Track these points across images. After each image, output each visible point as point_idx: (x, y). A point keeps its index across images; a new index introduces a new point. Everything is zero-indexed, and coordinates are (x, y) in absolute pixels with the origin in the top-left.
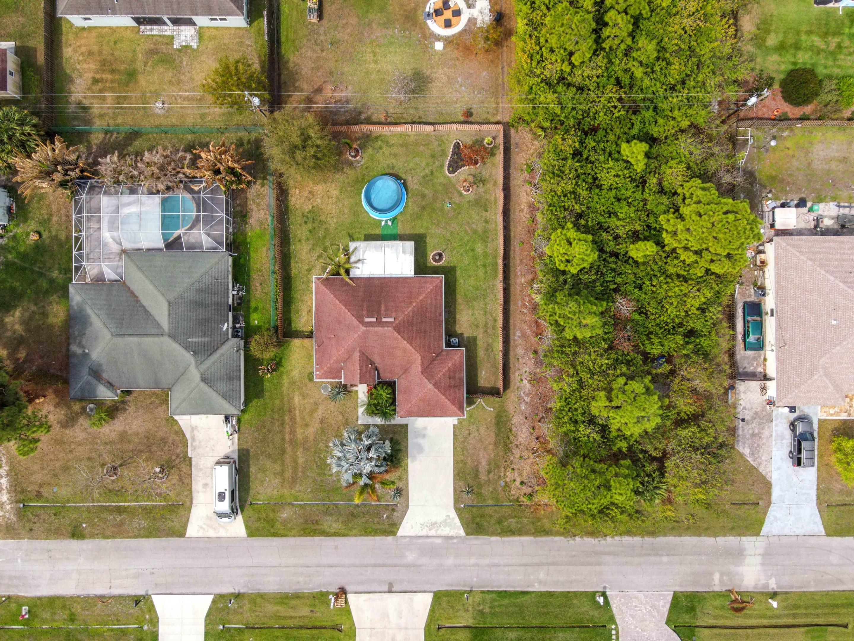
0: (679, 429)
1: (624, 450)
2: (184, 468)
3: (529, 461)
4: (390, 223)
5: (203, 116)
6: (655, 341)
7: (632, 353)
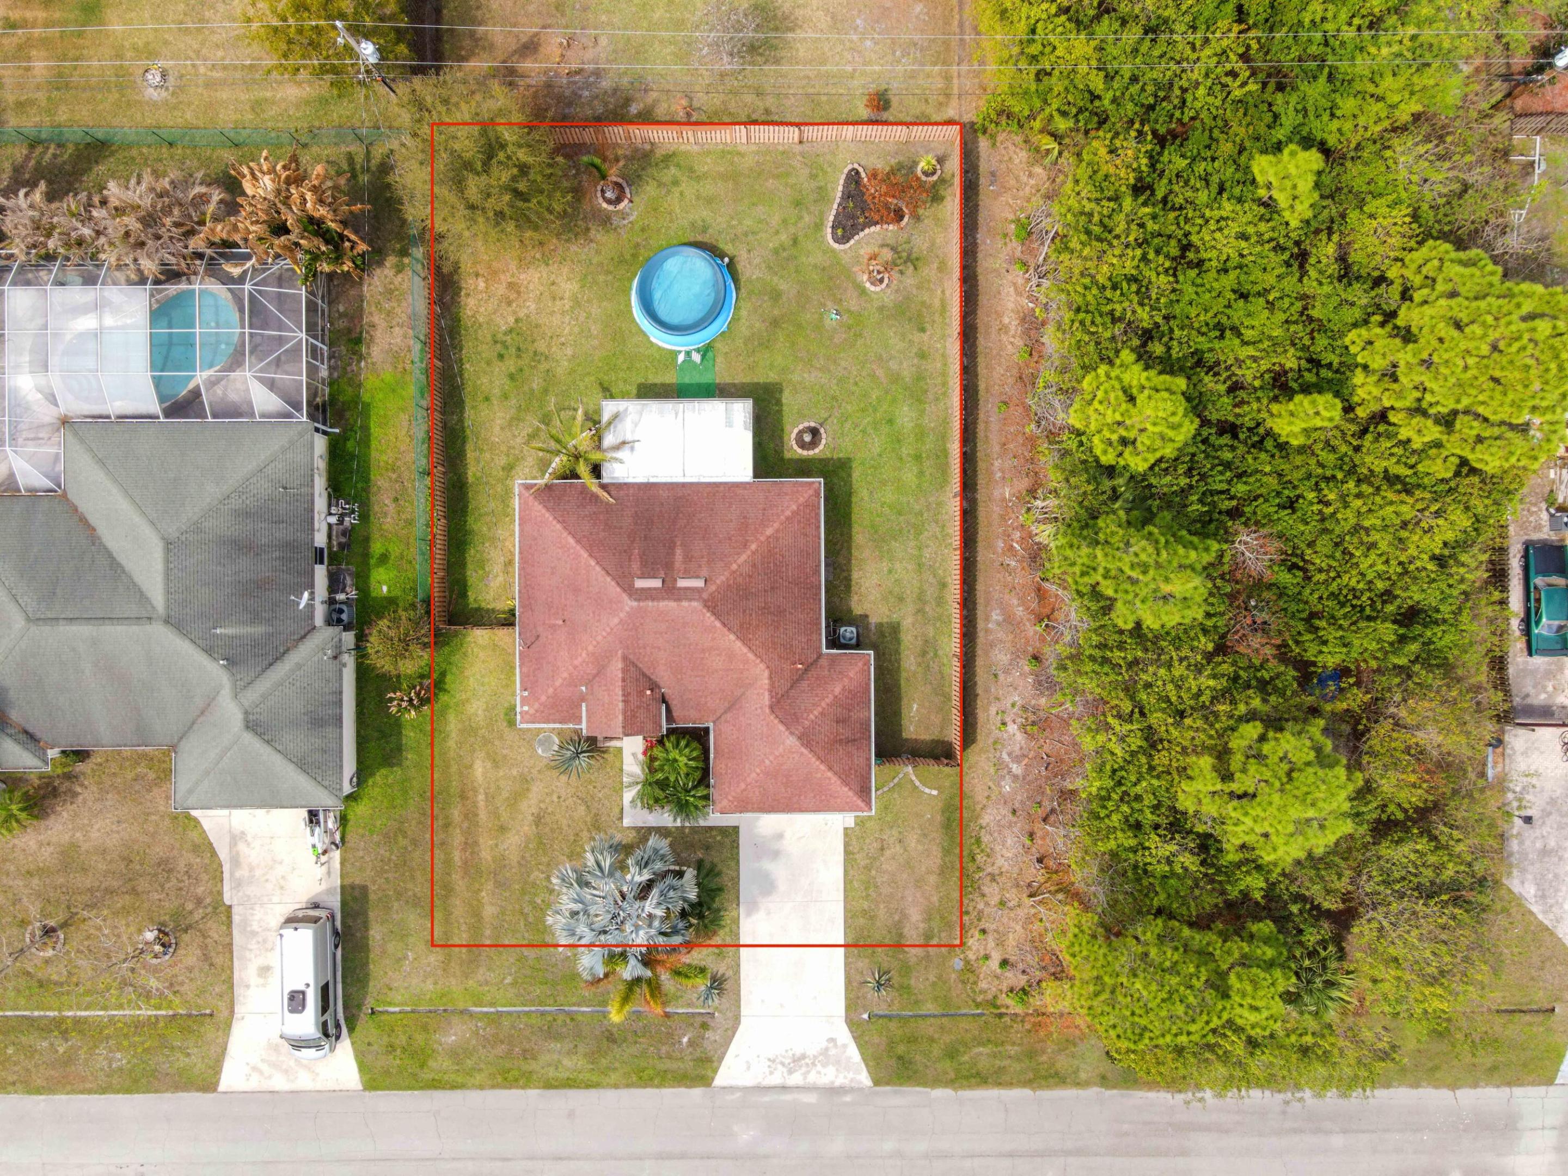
0: (1385, 844)
1: (1258, 896)
2: (215, 930)
3: (1021, 913)
4: (696, 358)
5: (257, 106)
6: (1332, 634)
7: (1273, 663)
